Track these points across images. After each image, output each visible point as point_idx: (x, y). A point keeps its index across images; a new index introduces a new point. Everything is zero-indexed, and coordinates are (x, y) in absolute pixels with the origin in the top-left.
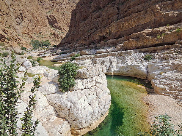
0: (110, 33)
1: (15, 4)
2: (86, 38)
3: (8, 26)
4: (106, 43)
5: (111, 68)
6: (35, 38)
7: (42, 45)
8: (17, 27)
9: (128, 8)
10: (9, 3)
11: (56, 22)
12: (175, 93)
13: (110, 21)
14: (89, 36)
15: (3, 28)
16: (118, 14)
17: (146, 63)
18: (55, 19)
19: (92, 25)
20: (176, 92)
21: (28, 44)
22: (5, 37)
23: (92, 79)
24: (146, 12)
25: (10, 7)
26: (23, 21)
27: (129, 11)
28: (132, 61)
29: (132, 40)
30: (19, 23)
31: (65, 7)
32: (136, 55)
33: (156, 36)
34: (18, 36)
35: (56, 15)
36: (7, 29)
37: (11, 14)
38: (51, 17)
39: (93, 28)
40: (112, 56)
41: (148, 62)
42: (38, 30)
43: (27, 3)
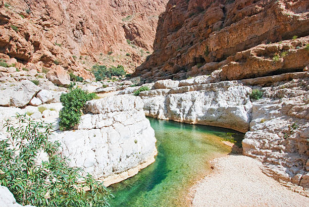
0: (207, 52)
1: (73, 7)
2: (173, 62)
3: (60, 43)
4: (200, 69)
5: (192, 111)
6: (101, 62)
7: (112, 74)
8: (73, 44)
9: (237, 9)
10: (64, 6)
11: (138, 34)
12: (266, 152)
13: (209, 30)
14: (178, 57)
15: (51, 45)
16: (223, 19)
17: (249, 105)
18: (136, 31)
19: (185, 37)
20: (268, 151)
21: (87, 72)
22: (53, 61)
23: (107, 115)
24: (265, 15)
25: (65, 12)
26: (84, 34)
27: (239, 13)
28: (228, 100)
29: (234, 63)
30: (77, 38)
31: (156, 10)
32: (236, 89)
33: (271, 57)
34: (72, 58)
35: (139, 23)
36: (56, 47)
37: (67, 23)
38: (130, 27)
39: (187, 43)
40: (197, 90)
41: (254, 103)
42: (106, 49)
43: (93, 6)
